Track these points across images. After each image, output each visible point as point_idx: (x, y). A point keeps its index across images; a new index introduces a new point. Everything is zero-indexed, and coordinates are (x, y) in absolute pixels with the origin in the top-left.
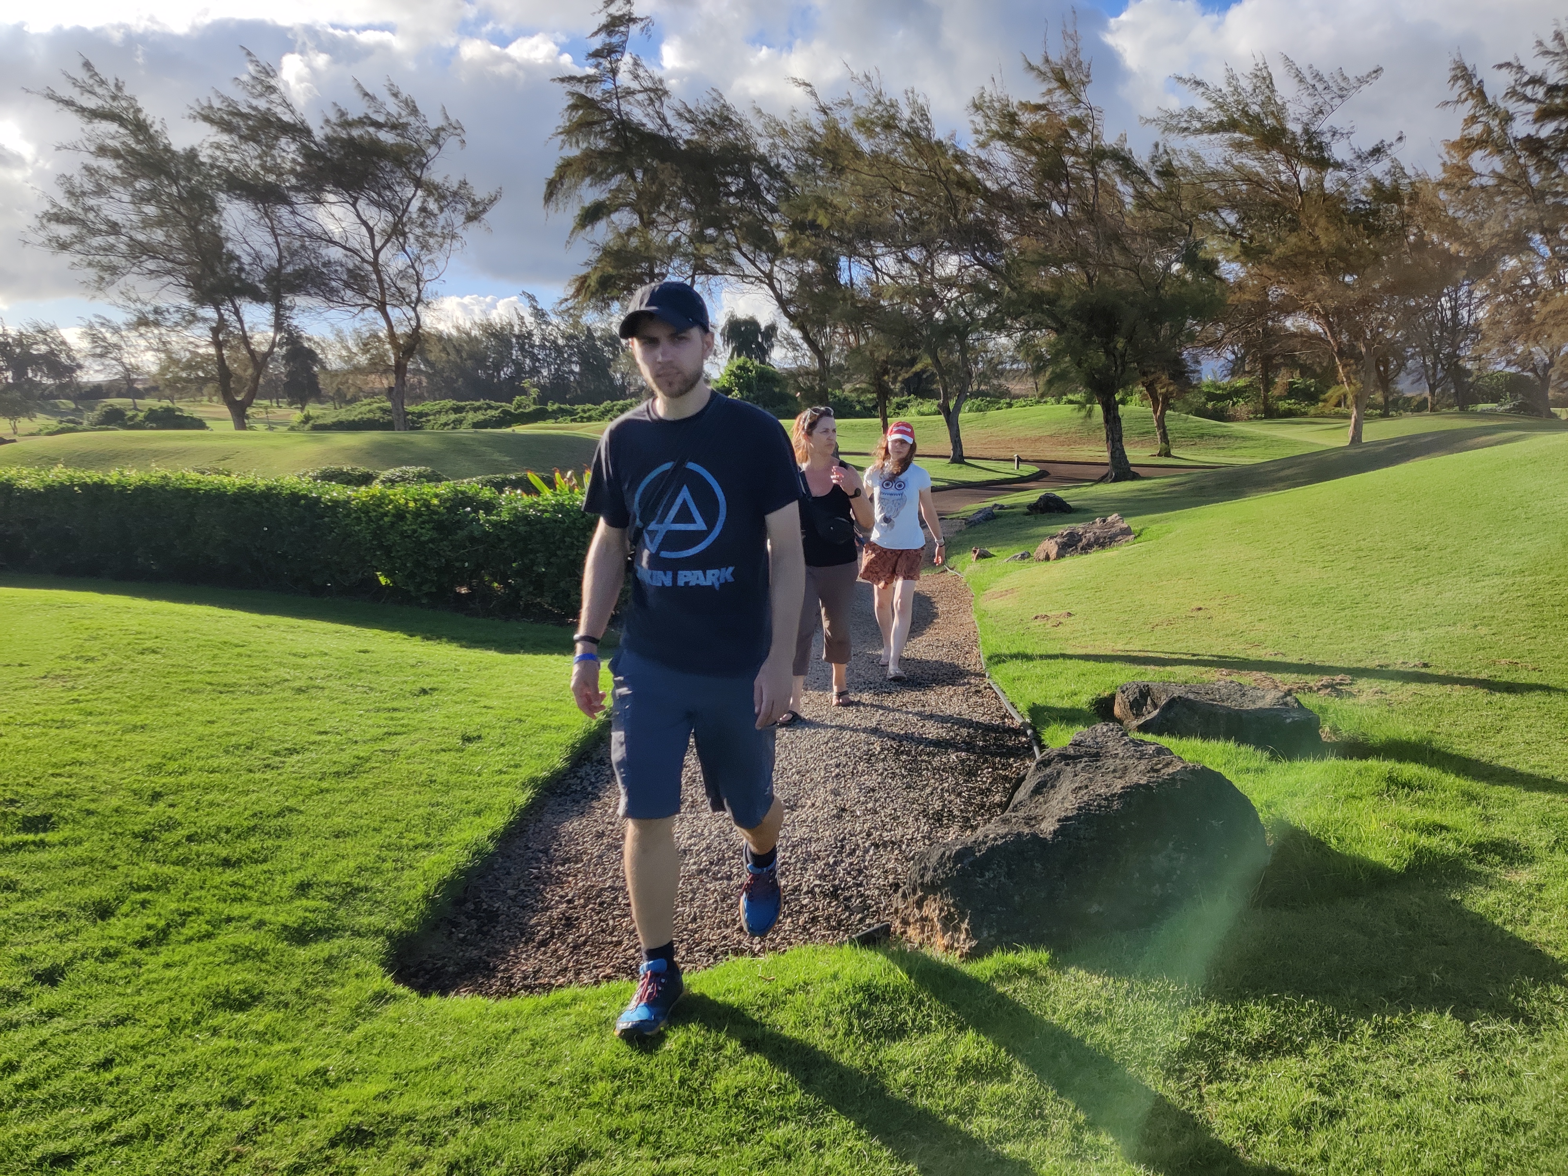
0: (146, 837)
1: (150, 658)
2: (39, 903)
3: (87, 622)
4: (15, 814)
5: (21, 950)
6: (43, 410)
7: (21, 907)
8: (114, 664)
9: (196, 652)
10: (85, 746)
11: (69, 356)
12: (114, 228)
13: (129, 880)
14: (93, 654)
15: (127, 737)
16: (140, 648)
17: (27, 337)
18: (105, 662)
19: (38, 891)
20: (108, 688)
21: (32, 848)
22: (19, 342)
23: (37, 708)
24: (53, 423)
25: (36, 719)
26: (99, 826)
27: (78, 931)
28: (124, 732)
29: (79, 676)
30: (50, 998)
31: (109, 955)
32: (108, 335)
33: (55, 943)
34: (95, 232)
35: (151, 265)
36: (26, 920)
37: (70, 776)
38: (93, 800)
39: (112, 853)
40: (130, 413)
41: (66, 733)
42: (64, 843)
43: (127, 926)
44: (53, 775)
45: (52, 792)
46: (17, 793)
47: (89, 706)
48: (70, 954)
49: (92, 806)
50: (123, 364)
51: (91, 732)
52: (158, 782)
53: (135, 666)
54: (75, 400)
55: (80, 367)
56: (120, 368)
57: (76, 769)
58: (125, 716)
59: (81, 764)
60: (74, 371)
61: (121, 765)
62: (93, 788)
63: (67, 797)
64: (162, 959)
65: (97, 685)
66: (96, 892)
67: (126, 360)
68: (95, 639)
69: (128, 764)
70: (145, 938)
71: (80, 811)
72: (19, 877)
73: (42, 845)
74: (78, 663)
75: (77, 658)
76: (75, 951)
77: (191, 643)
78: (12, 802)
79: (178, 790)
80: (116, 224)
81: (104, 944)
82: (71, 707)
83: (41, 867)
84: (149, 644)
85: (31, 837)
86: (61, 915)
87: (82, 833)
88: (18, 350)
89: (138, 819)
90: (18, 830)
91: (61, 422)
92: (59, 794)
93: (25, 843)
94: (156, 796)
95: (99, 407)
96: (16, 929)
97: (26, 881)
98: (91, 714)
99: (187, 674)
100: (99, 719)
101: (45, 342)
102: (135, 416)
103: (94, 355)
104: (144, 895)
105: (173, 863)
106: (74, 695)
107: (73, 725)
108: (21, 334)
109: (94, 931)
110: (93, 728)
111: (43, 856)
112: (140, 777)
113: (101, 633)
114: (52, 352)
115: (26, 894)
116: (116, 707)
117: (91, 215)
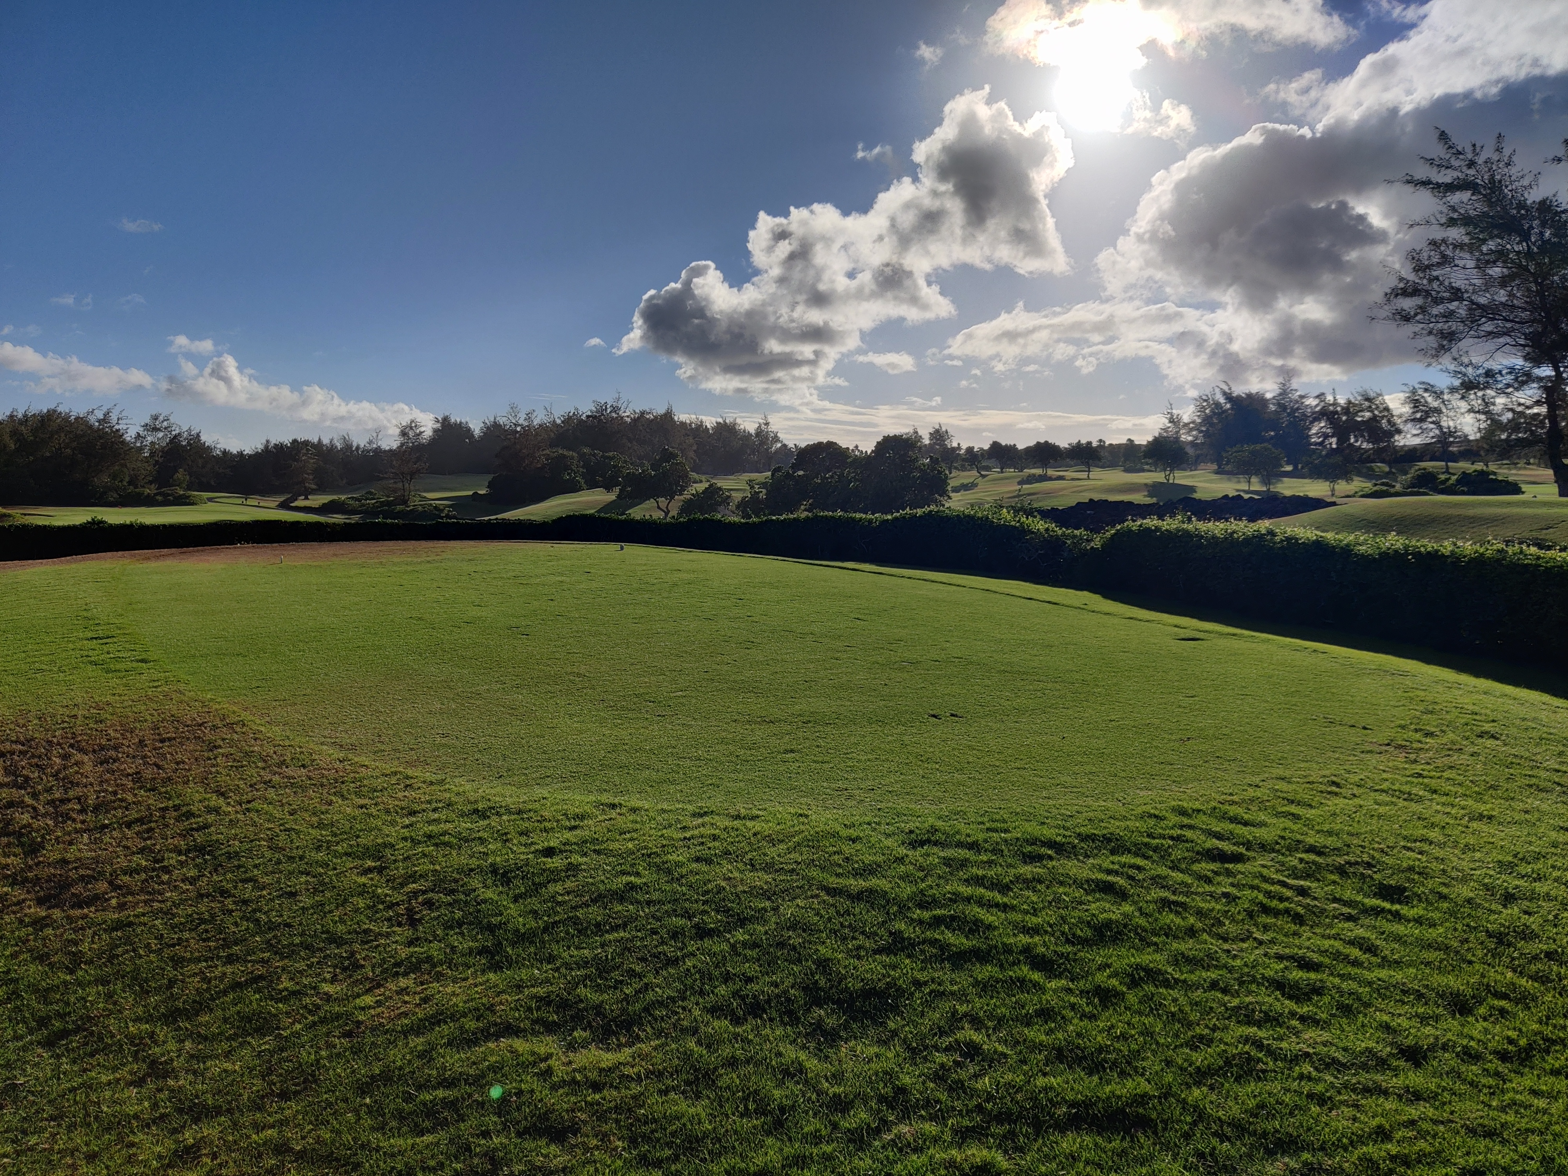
0: (1500, 938)
1: (1490, 743)
2: (1399, 976)
3: (1422, 694)
4: (1372, 878)
5: (1386, 1018)
6: (1360, 474)
7: (1383, 974)
8: (1453, 742)
9: (1537, 745)
10: (1433, 825)
11: (1389, 421)
12: (1457, 294)
13: (1485, 980)
14: (1433, 729)
15: (1475, 825)
16: (1478, 730)
17: (1355, 405)
18: (1444, 740)
19: (1397, 962)
20: (1451, 768)
21: (1389, 917)
22: (1346, 410)
23: (1385, 776)
24: (1368, 486)
25: (1385, 786)
26: (1452, 913)
27: (1437, 1018)
28: (1471, 819)
29: (1421, 749)
30: (1415, 1079)
31: (1470, 1056)
32: (1430, 399)
33: (1415, 1022)
34: (1438, 301)
35: (1489, 327)
36: (1387, 988)
37: (1421, 853)
38: (1444, 884)
39: (1466, 946)
40: (1443, 477)
41: (1414, 807)
42: (1419, 921)
43: (1486, 1031)
44: (1404, 847)
45: (1405, 865)
46: (1373, 858)
47: (1434, 783)
48: (1432, 1040)
49: (1444, 890)
50: (1440, 427)
51: (1438, 812)
52: (1512, 883)
53: (1475, 749)
54: (1390, 463)
55: (1399, 432)
56: (1437, 432)
57: (1426, 847)
58: (1470, 802)
59: (1431, 843)
60: (1392, 436)
61: (1470, 854)
62: (1443, 870)
63: (1419, 873)
64: (1528, 1082)
65: (1439, 762)
66: (1453, 982)
67: (1444, 424)
68: (1432, 712)
69: (1478, 855)
70: (1506, 1052)
71: (1432, 891)
72: (1378, 942)
73: (1397, 916)
74: (1418, 736)
75: (1416, 731)
76: (1437, 1038)
77: (1534, 734)
78: (1369, 865)
79: (1533, 897)
80: (1459, 290)
81: (1465, 1042)
82: (1415, 780)
83: (1398, 939)
84: (1487, 727)
85: (1387, 905)
86: (1420, 996)
87: (1436, 915)
88: (1344, 418)
89: (1492, 917)
90: (1375, 895)
91: (1376, 485)
92: (1411, 869)
93: (1383, 910)
94: (1509, 898)
95: (1413, 471)
96: (1379, 994)
97: (1387, 948)
98: (1435, 792)
99: (1532, 768)
100: (1444, 799)
101: (1369, 409)
102: (1448, 480)
103: (1413, 420)
104: (1503, 1003)
105: (1530, 977)
106: (1418, 768)
107: (1420, 800)
108: (1349, 402)
109: (1454, 1024)
110: (1439, 808)
111: (1400, 929)
112: (1492, 873)
113: (1437, 707)
114: (1374, 418)
115: (1386, 963)
116: (1460, 790)
117: (1435, 285)
